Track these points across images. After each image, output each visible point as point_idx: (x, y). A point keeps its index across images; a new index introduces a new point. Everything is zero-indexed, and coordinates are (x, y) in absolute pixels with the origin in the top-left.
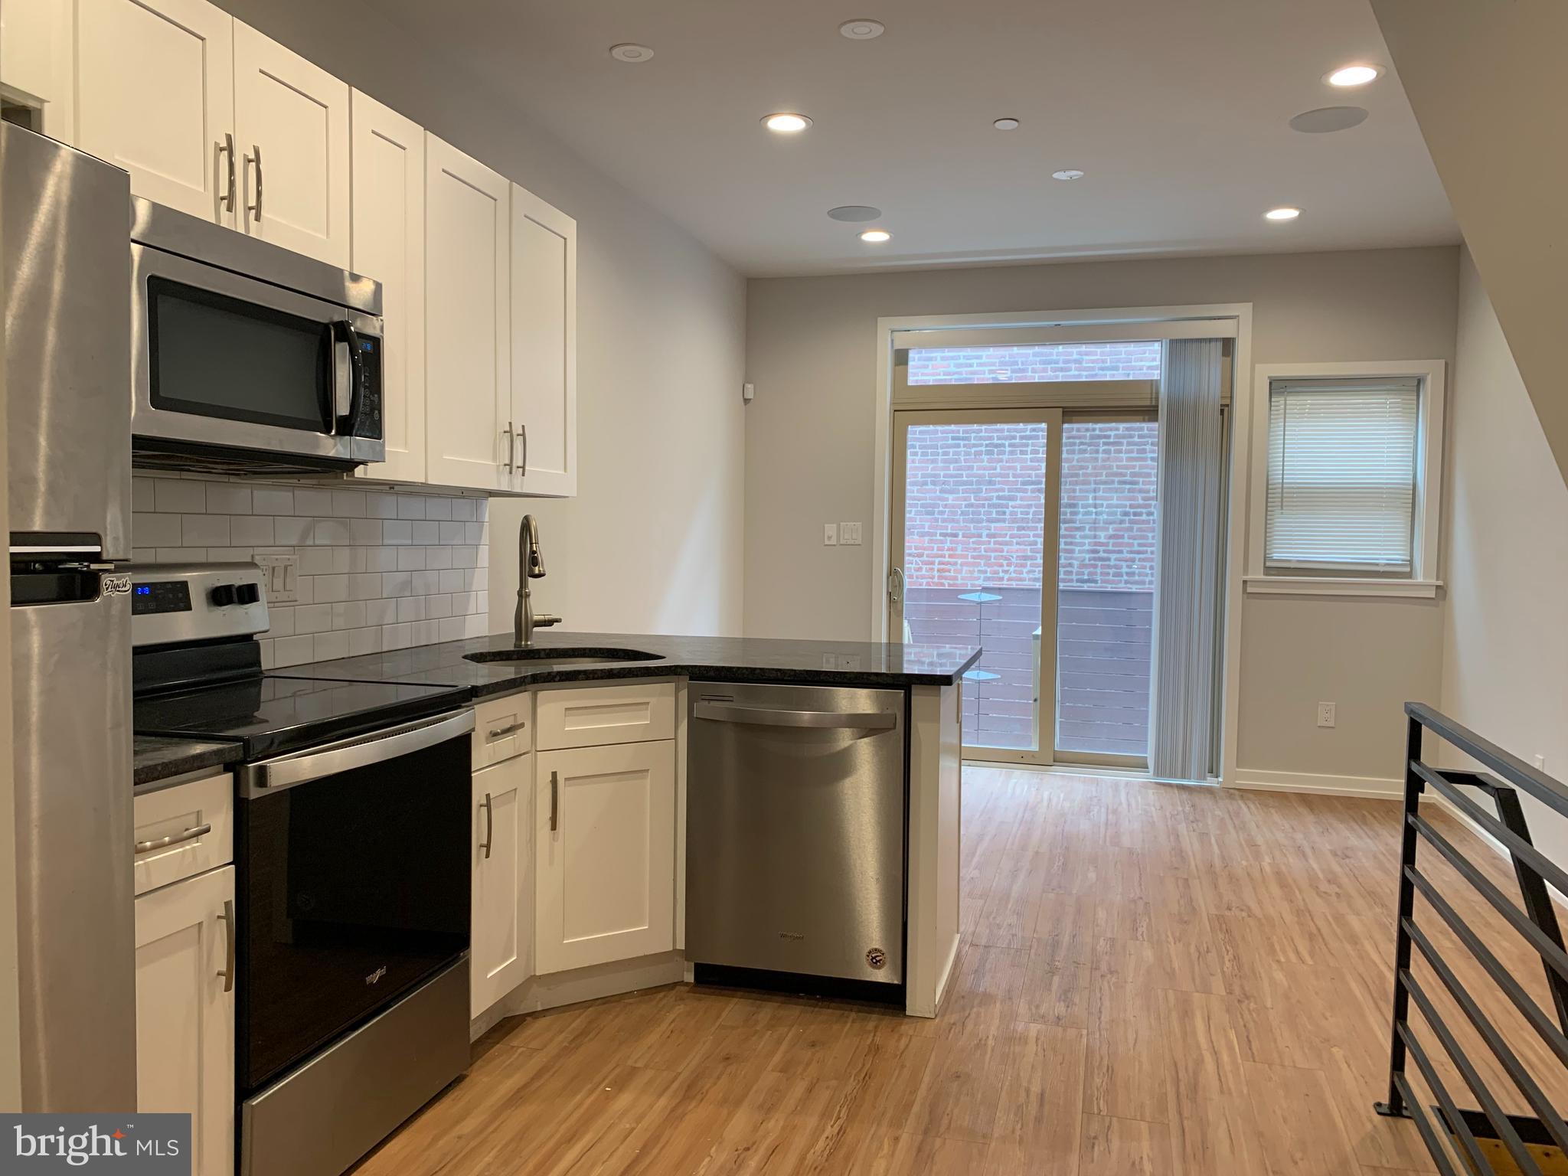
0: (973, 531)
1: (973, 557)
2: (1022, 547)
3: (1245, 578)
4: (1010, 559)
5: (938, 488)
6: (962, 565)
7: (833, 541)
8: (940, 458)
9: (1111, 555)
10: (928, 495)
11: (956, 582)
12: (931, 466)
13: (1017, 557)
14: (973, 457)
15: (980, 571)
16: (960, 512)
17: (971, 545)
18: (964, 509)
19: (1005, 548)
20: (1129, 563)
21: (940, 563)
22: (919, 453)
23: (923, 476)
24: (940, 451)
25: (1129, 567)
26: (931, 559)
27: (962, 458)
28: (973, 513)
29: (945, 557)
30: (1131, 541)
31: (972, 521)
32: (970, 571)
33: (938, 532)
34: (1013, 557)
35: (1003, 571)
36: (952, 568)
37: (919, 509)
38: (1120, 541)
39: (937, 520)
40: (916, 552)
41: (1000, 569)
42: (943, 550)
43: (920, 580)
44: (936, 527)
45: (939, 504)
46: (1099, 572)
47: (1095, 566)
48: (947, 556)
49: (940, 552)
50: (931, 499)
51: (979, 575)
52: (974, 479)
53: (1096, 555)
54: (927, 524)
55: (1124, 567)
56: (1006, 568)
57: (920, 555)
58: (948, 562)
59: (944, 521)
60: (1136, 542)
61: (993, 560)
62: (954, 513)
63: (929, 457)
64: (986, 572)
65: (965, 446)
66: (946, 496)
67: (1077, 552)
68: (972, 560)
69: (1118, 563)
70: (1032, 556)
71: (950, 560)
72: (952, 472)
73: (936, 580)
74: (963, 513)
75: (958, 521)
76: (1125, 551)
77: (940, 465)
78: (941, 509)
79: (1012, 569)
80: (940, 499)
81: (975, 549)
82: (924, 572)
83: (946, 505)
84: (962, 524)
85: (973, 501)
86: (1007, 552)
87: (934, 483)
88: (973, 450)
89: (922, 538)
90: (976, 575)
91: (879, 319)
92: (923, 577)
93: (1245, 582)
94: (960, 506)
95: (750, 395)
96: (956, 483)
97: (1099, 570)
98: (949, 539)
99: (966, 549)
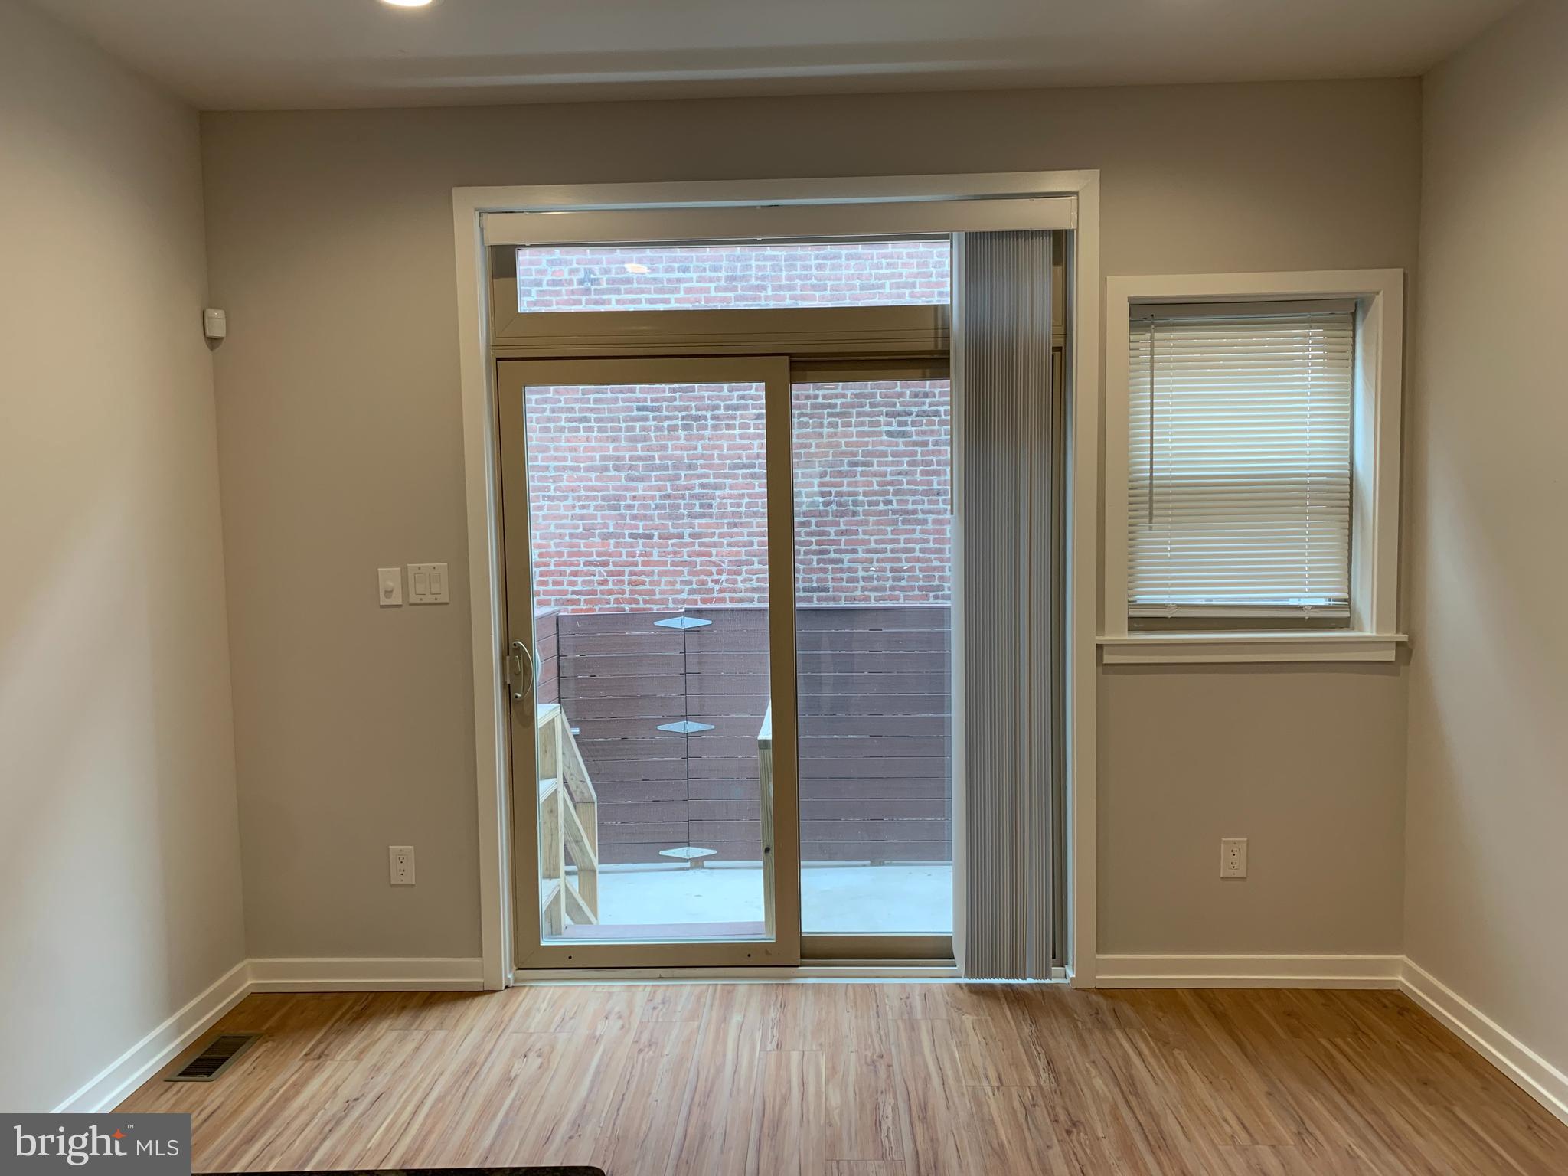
0: (671, 530)
1: (673, 564)
2: (736, 549)
3: (1101, 639)
4: (722, 566)
5: (623, 474)
6: (660, 574)
7: (397, 599)
8: (623, 434)
9: (843, 556)
10: (611, 484)
11: (653, 597)
12: (612, 446)
13: (730, 561)
14: (666, 433)
15: (683, 582)
16: (653, 506)
17: (671, 549)
18: (658, 501)
19: (714, 551)
20: (865, 565)
21: (631, 573)
22: (596, 429)
23: (603, 458)
24: (623, 425)
25: (866, 570)
26: (618, 568)
27: (652, 435)
28: (671, 507)
29: (637, 565)
30: (867, 537)
31: (670, 517)
32: (670, 582)
33: (627, 532)
34: (724, 563)
35: (712, 581)
36: (648, 579)
37: (600, 502)
38: (854, 537)
39: (623, 517)
40: (598, 559)
41: (709, 578)
42: (635, 557)
43: (606, 597)
44: (624, 526)
45: (625, 496)
46: (830, 577)
47: (825, 571)
48: (640, 564)
49: (631, 559)
50: (614, 488)
51: (682, 587)
52: (670, 463)
53: (825, 557)
54: (611, 523)
55: (860, 569)
56: (716, 577)
57: (605, 564)
58: (641, 571)
59: (634, 517)
60: (872, 538)
61: (699, 568)
62: (646, 507)
63: (610, 434)
64: (691, 583)
65: (655, 419)
66: (634, 484)
67: (802, 553)
68: (673, 568)
69: (852, 565)
70: (747, 560)
71: (643, 568)
72: (640, 453)
73: (627, 595)
74: (657, 507)
75: (651, 518)
76: (860, 550)
77: (624, 443)
78: (629, 502)
79: (724, 577)
80: (627, 489)
81: (675, 553)
82: (610, 586)
83: (635, 497)
84: (657, 522)
85: (669, 491)
86: (717, 556)
87: (617, 468)
88: (666, 424)
89: (605, 541)
90: (678, 586)
91: (455, 190)
92: (610, 592)
93: (1099, 647)
94: (653, 498)
95: (217, 330)
96: (647, 468)
97: (830, 575)
98: (641, 541)
99: (664, 554)
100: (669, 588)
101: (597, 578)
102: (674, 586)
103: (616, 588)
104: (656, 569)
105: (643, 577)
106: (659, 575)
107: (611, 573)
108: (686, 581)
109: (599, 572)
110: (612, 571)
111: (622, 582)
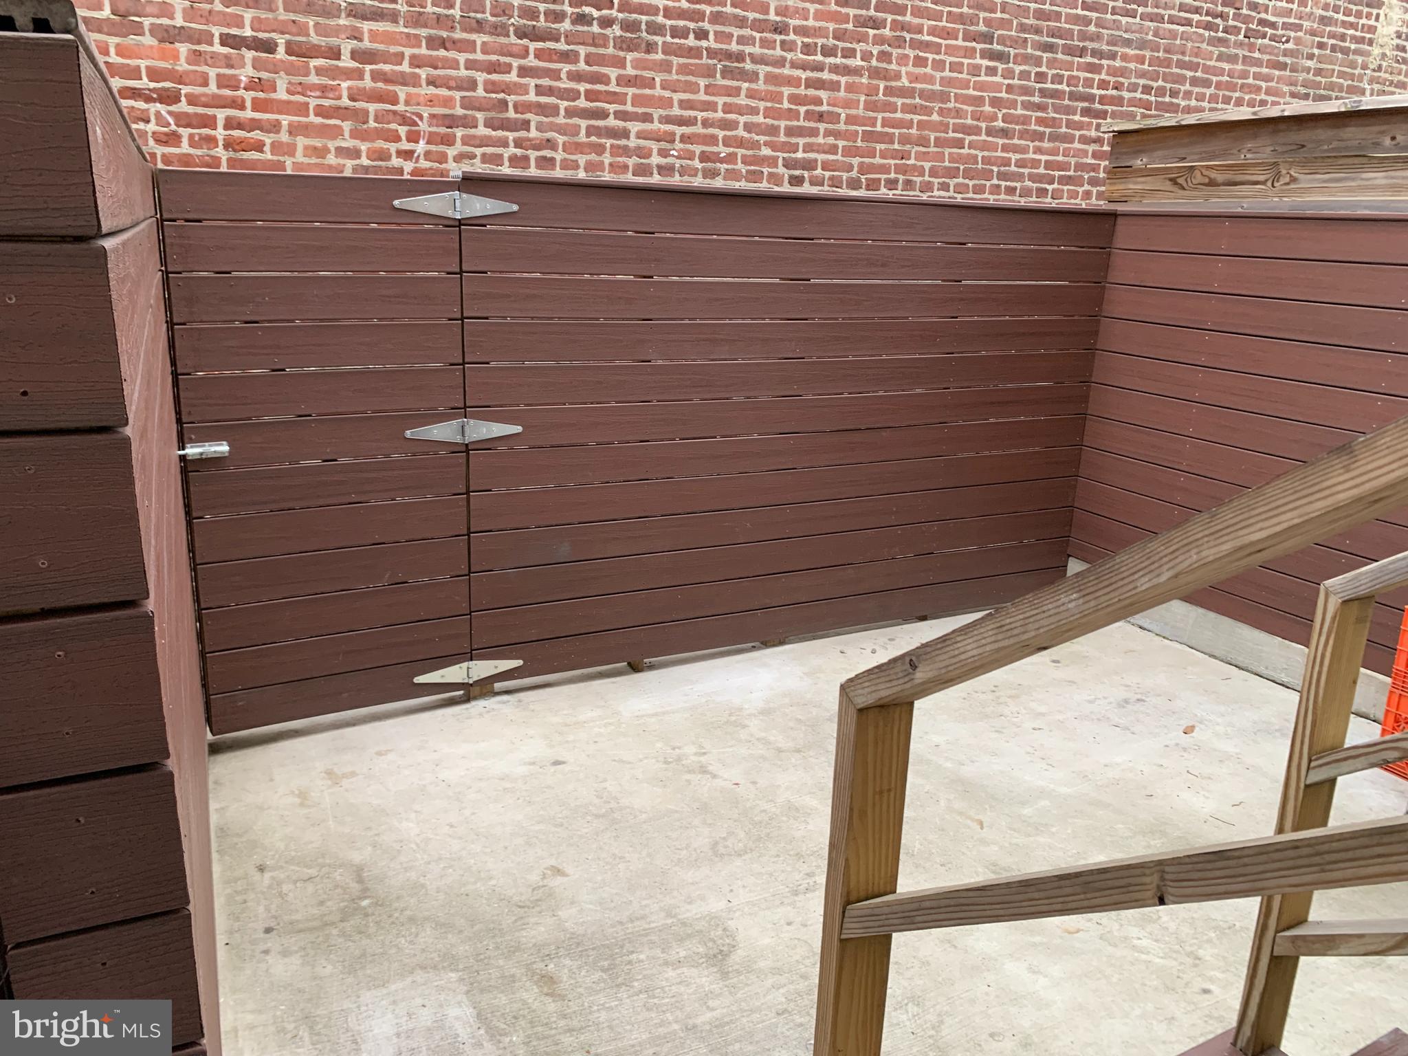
0: (314, 38)
1: (321, 111)
2: (443, 92)
4: (416, 124)
6: (294, 130)
9: (629, 125)
13: (432, 116)
15: (340, 151)
17: (314, 79)
19: (402, 92)
20: (663, 145)
21: (230, 124)
25: (663, 153)
26: (200, 110)
29: (242, 107)
30: (667, 94)
32: (315, 148)
34: (421, 118)
35: (400, 153)
36: (268, 139)
38: (647, 91)
41: (393, 147)
42: (236, 88)
46: (607, 162)
47: (599, 149)
48: (248, 104)
49: (227, 92)
51: (341, 161)
53: (600, 123)
55: (655, 152)
56: (404, 145)
57: (169, 98)
58: (253, 120)
60: (676, 97)
61: (372, 124)
64: (356, 154)
67: (562, 112)
68: (319, 120)
69: (642, 142)
70: (465, 116)
71: (257, 115)
76: (656, 117)
79: (421, 147)
81: (324, 90)
86: (407, 103)
89: (167, 46)
97: (607, 159)
98: (249, 55)
99: (299, 89)
100: (314, 160)
101: (152, 127)
102: (324, 158)
103: (199, 152)
104: (285, 120)
105: (257, 135)
106: (290, 133)
107: (184, 120)
108: (347, 149)
109: (158, 114)
110: (187, 114)
111: (212, 141)
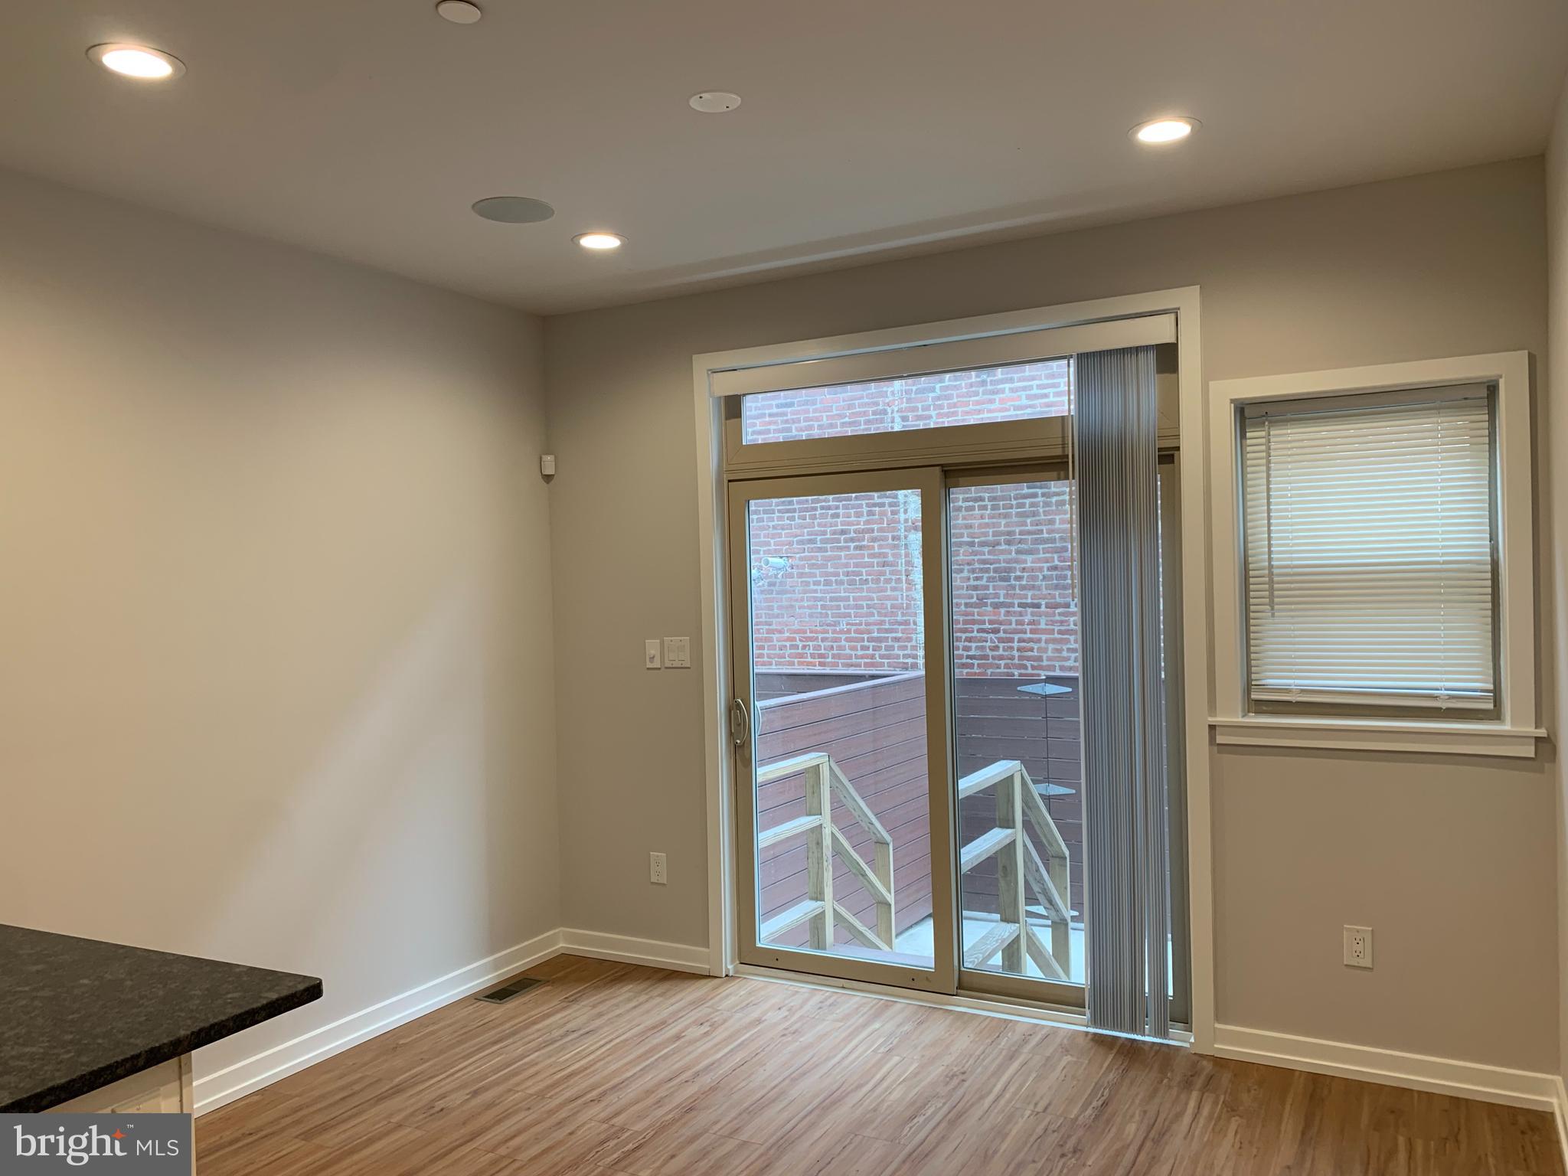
0: (1058, 600)
1: (1060, 632)
5: (1013, 548)
6: (1047, 641)
7: (657, 663)
8: (1014, 511)
10: (1001, 557)
11: (1041, 663)
12: (1003, 522)
14: (1054, 508)
15: (1069, 650)
16: (1041, 577)
17: (1057, 618)
18: (1046, 573)
21: (1020, 641)
22: (989, 507)
23: (995, 534)
24: (1014, 502)
26: (1008, 636)
27: (1041, 510)
28: (1058, 577)
29: (1025, 633)
31: (1056, 587)
33: (1016, 602)
36: (1036, 646)
37: (992, 574)
39: (1013, 587)
40: (990, 626)
42: (1023, 625)
43: (997, 662)
44: (1013, 596)
45: (1015, 568)
48: (1028, 631)
49: (1020, 627)
50: (1005, 561)
52: (1057, 536)
54: (1002, 592)
57: (996, 631)
58: (1029, 638)
59: (1023, 588)
62: (1034, 578)
63: (1002, 511)
65: (1043, 495)
66: (1023, 557)
68: (1060, 636)
71: (1031, 636)
72: (1029, 528)
73: (1016, 661)
74: (1045, 578)
75: (1039, 588)
77: (1014, 519)
78: (1018, 573)
80: (1016, 561)
81: (1062, 622)
82: (1001, 652)
83: (1024, 569)
84: (1045, 592)
85: (1057, 562)
87: (1008, 543)
88: (1054, 499)
89: (996, 610)
90: (1065, 654)
92: (1001, 658)
94: (1041, 569)
95: (549, 470)
96: (1036, 542)
98: (1030, 610)
99: (1050, 623)
100: (1056, 655)
101: (989, 644)
102: (1061, 653)
103: (1007, 653)
104: (1044, 637)
105: (1031, 644)
106: (1046, 643)
107: (1001, 640)
108: (1073, 649)
109: (991, 638)
110: (1002, 638)
111: (1012, 648)
